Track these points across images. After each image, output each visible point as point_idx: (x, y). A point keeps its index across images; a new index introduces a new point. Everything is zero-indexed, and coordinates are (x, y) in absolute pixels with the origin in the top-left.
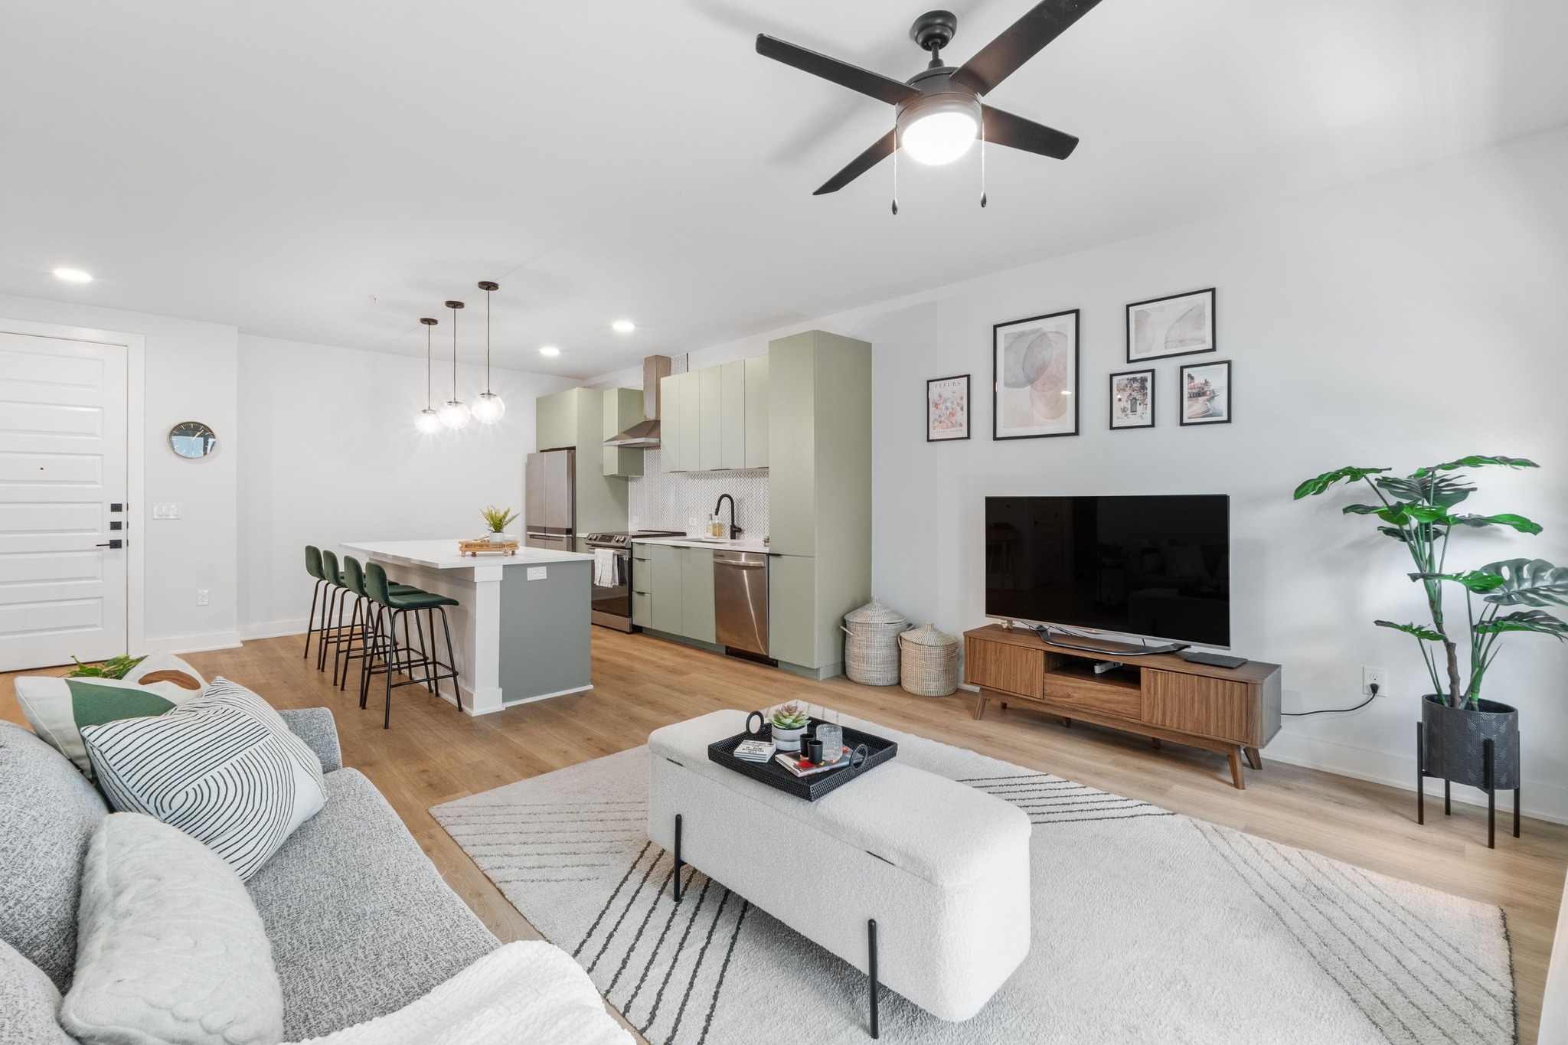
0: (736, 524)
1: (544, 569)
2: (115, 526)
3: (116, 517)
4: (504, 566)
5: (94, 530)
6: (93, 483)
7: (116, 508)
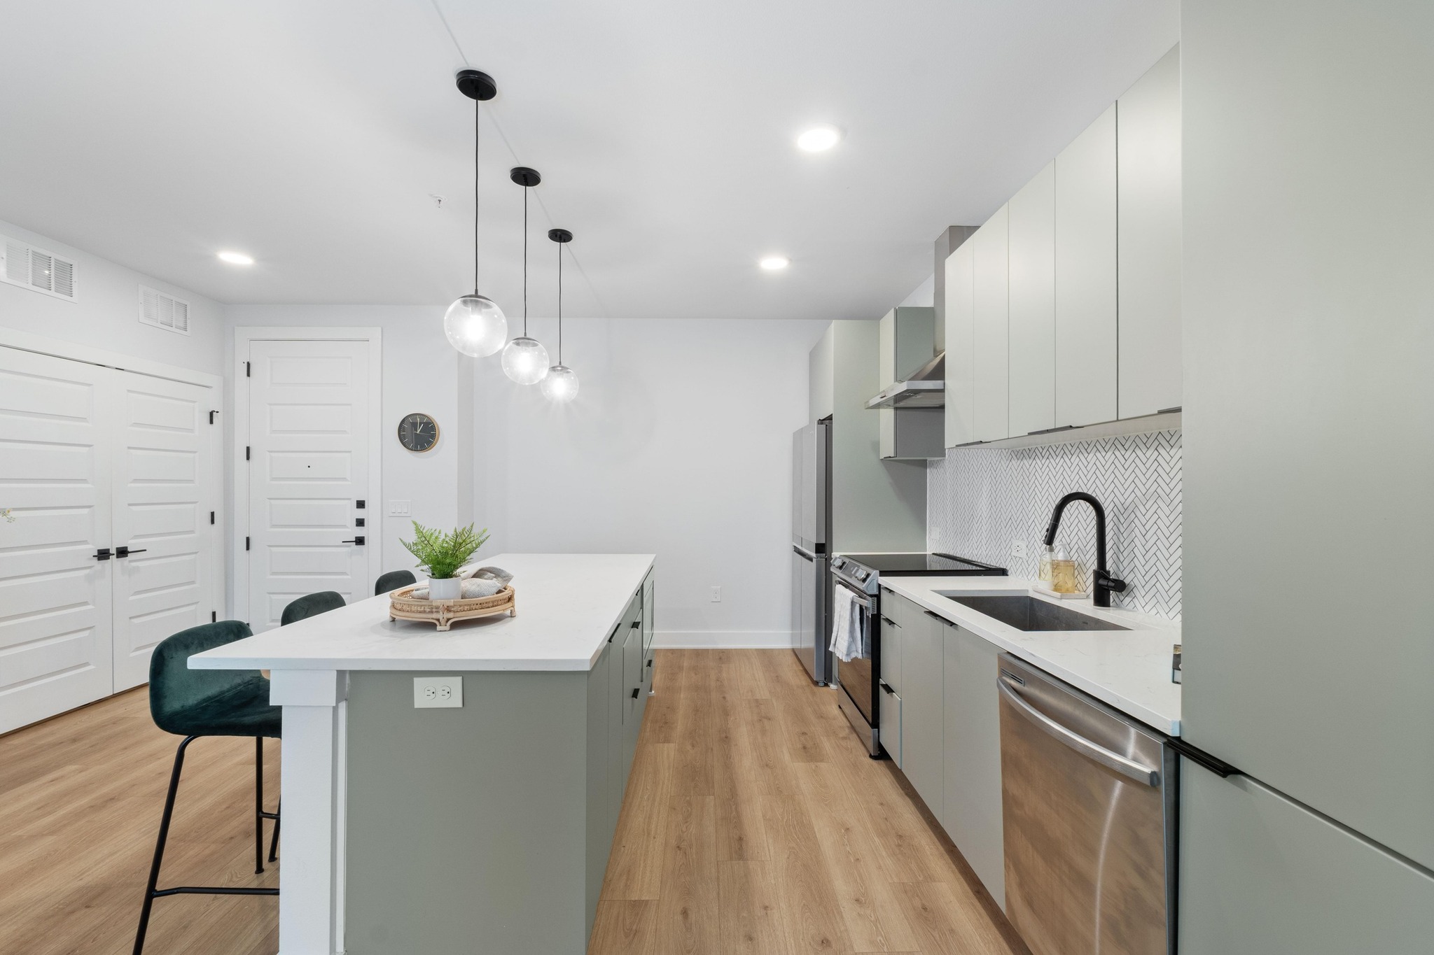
0: (1109, 566)
1: (458, 681)
2: (360, 523)
3: (360, 513)
4: (341, 674)
5: (344, 526)
6: (344, 479)
7: (361, 504)
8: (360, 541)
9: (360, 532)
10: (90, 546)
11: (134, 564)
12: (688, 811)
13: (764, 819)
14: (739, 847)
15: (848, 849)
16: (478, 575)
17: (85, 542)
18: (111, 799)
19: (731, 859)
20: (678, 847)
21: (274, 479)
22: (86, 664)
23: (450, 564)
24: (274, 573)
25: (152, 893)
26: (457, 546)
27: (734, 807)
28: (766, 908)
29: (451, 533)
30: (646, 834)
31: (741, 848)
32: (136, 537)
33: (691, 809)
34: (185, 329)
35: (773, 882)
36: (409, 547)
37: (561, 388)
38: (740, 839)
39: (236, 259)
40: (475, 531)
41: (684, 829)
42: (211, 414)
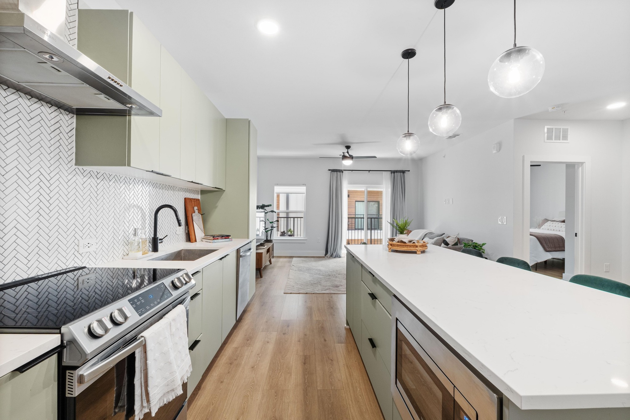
12: (331, 379)
13: (291, 373)
14: (306, 361)
15: (259, 359)
19: (309, 356)
20: (332, 361)
27: (306, 381)
28: (299, 341)
30: (348, 366)
31: (305, 360)
33: (330, 380)
35: (295, 348)
38: (305, 364)
41: (331, 369)
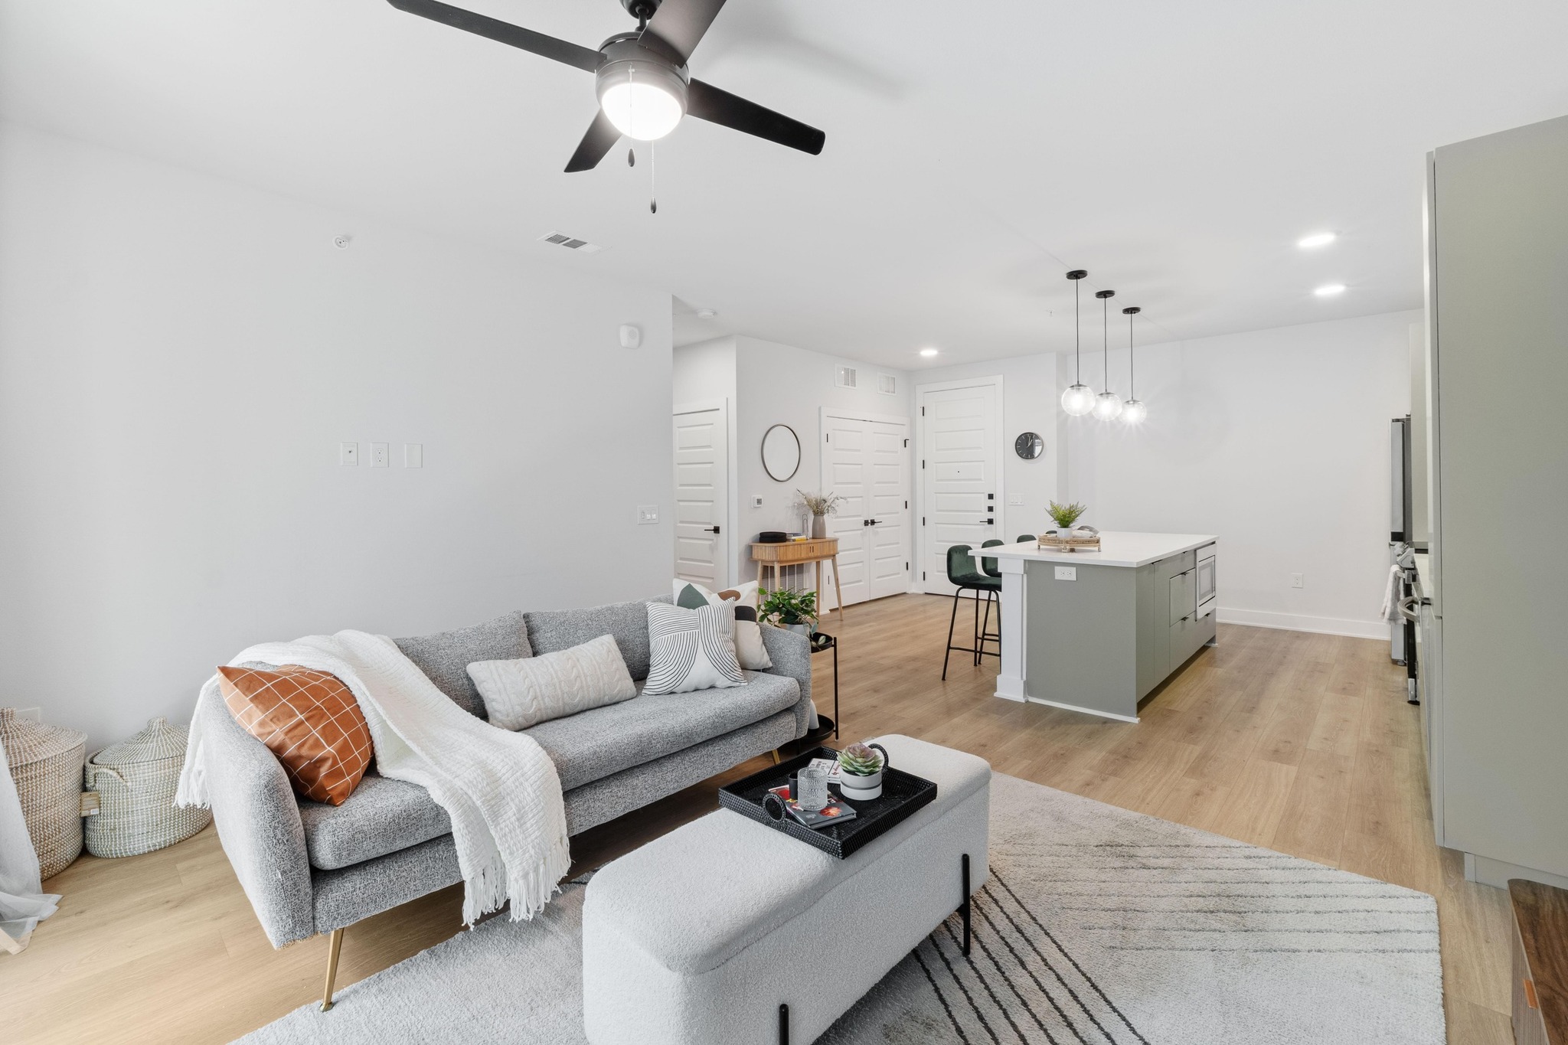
1: (1074, 569)
2: (991, 509)
3: (991, 503)
4: (1025, 560)
5: (981, 511)
6: (980, 480)
7: (991, 497)
8: (990, 522)
9: (990, 515)
10: (861, 518)
11: (876, 529)
16: (1080, 529)
17: (860, 516)
18: (899, 635)
21: (938, 480)
22: (861, 581)
23: (1067, 521)
24: (938, 541)
25: (949, 648)
26: (1071, 513)
29: (1068, 507)
32: (878, 514)
34: (894, 392)
36: (1049, 512)
37: (1134, 415)
39: (929, 353)
40: (1079, 506)
42: (905, 441)
